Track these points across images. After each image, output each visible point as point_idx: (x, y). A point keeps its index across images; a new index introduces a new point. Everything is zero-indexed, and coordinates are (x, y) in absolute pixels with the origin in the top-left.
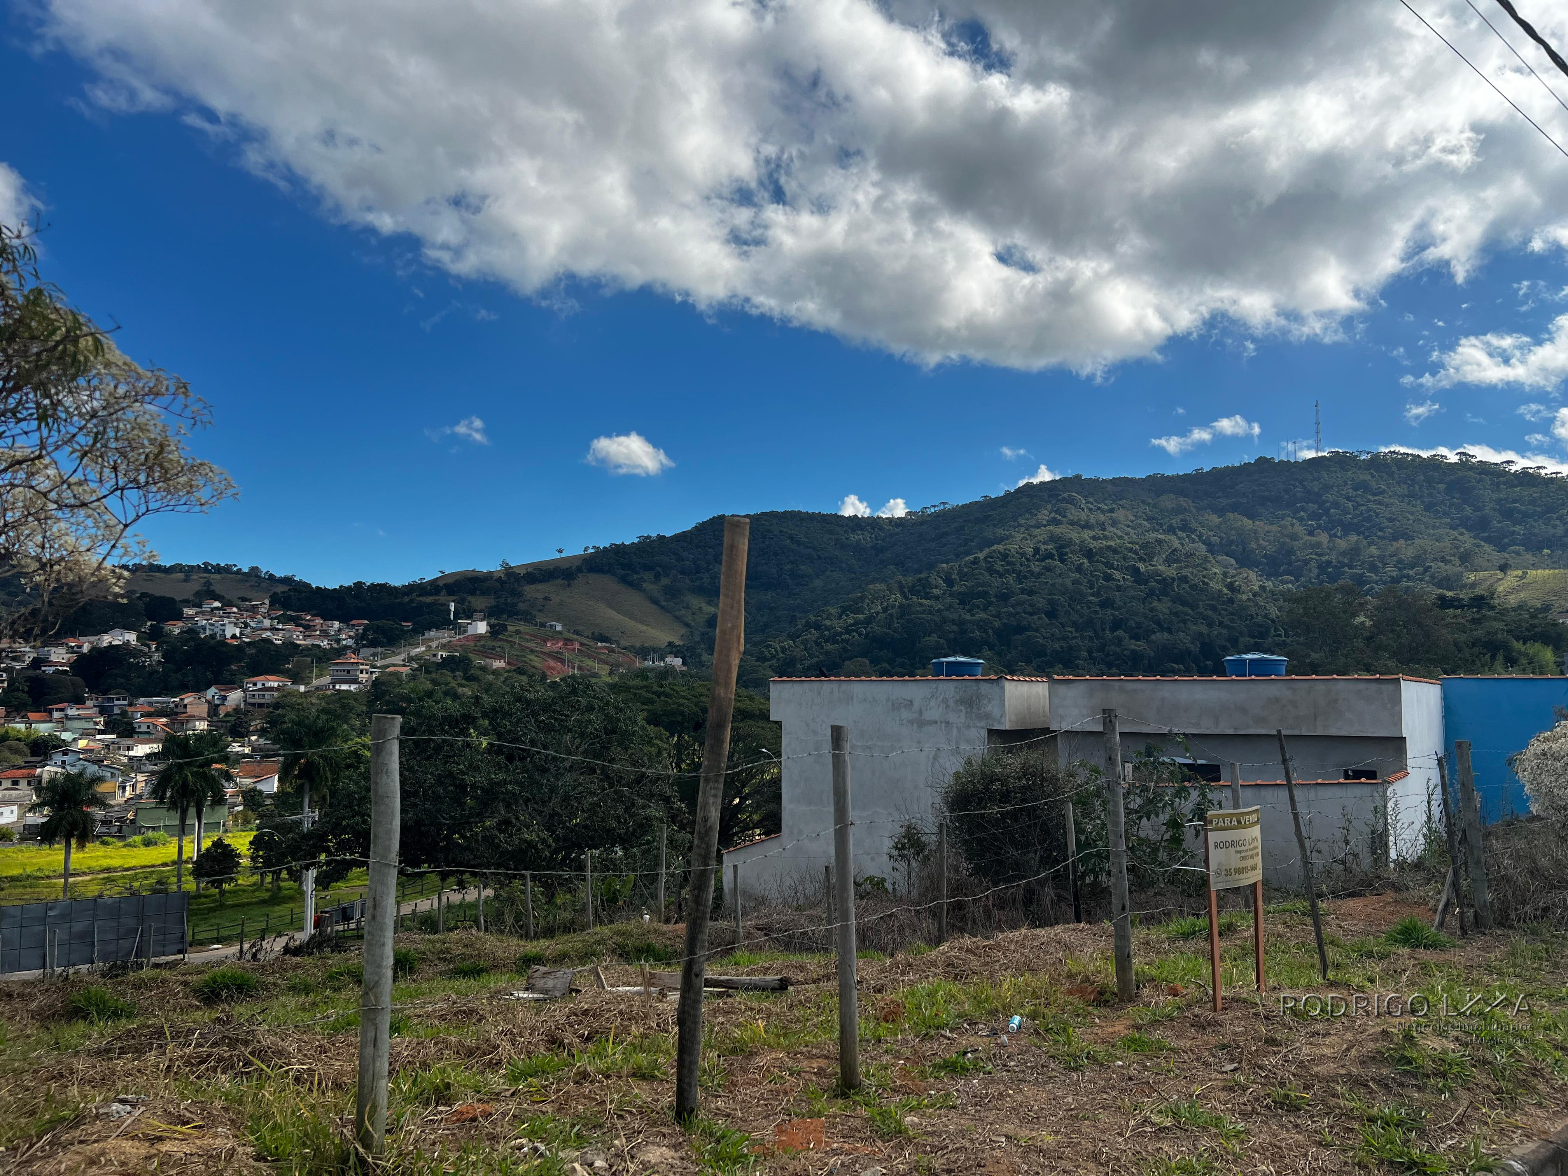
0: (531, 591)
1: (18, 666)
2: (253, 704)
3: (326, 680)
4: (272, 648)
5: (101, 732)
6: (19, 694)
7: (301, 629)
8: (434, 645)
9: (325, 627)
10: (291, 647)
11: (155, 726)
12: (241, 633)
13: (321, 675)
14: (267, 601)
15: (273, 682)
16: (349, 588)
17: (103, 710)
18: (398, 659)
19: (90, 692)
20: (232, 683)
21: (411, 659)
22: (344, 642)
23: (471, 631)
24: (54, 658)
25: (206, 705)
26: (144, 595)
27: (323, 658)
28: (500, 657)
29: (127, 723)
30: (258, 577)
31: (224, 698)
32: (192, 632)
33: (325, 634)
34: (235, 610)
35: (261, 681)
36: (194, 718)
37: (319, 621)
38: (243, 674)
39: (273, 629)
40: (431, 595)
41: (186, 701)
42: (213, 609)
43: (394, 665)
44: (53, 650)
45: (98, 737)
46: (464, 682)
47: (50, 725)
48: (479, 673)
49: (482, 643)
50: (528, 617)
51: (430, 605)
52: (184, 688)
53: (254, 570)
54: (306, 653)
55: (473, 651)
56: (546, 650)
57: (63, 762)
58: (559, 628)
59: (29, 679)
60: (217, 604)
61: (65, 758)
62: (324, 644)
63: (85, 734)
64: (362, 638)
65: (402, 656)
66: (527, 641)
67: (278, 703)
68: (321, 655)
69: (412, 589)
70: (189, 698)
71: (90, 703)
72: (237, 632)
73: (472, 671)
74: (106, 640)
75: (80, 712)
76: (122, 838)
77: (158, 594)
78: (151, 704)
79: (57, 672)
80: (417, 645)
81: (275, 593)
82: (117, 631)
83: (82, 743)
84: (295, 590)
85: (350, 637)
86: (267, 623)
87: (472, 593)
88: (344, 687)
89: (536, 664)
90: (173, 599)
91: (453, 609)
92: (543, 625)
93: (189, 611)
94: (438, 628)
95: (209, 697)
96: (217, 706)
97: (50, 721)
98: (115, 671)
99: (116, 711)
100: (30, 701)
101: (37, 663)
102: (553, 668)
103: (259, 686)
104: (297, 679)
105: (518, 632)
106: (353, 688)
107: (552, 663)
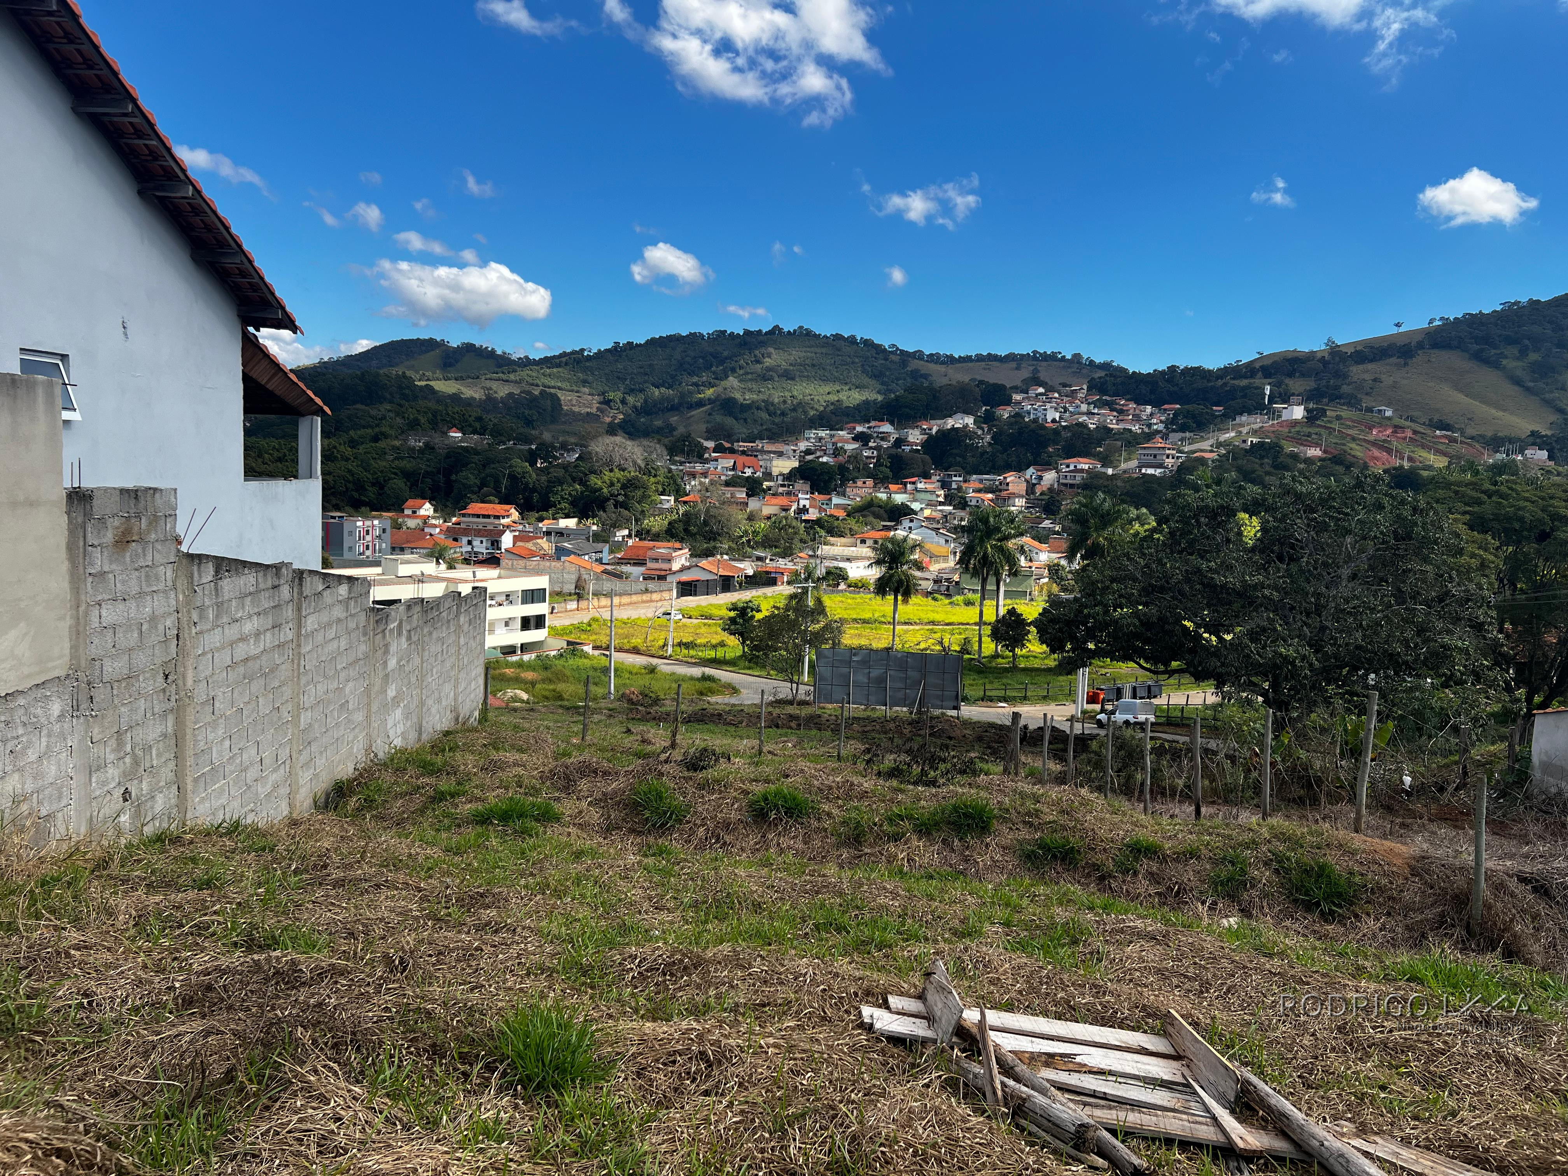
0: (1357, 372)
1: (885, 445)
2: (1065, 485)
3: (1133, 464)
4: (1085, 431)
5: (941, 504)
6: (883, 469)
7: (1115, 414)
8: (1245, 430)
9: (1137, 412)
10: (1105, 431)
11: (983, 501)
12: (1060, 418)
13: (1130, 459)
14: (1085, 387)
15: (1084, 464)
16: (1163, 373)
17: (944, 485)
18: (1206, 445)
19: (936, 469)
20: (1047, 464)
21: (1219, 445)
22: (1155, 427)
23: (1285, 416)
24: (911, 439)
25: (1025, 484)
26: (981, 382)
27: (1132, 441)
28: (1317, 445)
29: (961, 497)
30: (1079, 363)
31: (1040, 478)
32: (1018, 416)
33: (1137, 418)
34: (1056, 395)
35: (1073, 463)
36: (1014, 495)
37: (1132, 405)
38: (1058, 455)
39: (1089, 413)
40: (1246, 378)
41: (1008, 480)
42: (1037, 395)
43: (1202, 451)
44: (911, 431)
45: (939, 508)
46: (1272, 470)
47: (905, 496)
48: (1289, 461)
49: (1297, 429)
50: (1352, 402)
51: (1244, 389)
52: (1008, 467)
53: (1077, 356)
54: (1117, 437)
55: (1287, 438)
56: (1370, 438)
57: (910, 528)
58: (1389, 413)
59: (890, 456)
60: (1041, 390)
61: (911, 524)
62: (1136, 428)
63: (930, 504)
64: (1172, 423)
65: (1210, 442)
66: (1349, 427)
67: (1086, 485)
68: (1131, 439)
69: (1226, 371)
70: (1011, 477)
71: (935, 478)
72: (1057, 416)
73: (1281, 459)
74: (950, 423)
75: (927, 486)
76: (949, 596)
77: (991, 381)
78: (981, 481)
79: (912, 451)
80: (1227, 430)
81: (1093, 379)
82: (959, 415)
83: (927, 512)
84: (1111, 375)
85: (1161, 422)
86: (1084, 407)
87: (1291, 375)
88: (1150, 471)
89: (1358, 454)
90: (1004, 386)
91: (1268, 393)
92: (1370, 410)
93: (1017, 397)
94: (1250, 413)
95: (1028, 477)
96: (1034, 485)
97: (905, 492)
98: (955, 451)
99: (954, 486)
100: (891, 475)
101: (899, 442)
102: (1376, 458)
103: (1072, 468)
104: (1106, 461)
105: (1338, 418)
106: (1158, 472)
107: (1376, 452)
